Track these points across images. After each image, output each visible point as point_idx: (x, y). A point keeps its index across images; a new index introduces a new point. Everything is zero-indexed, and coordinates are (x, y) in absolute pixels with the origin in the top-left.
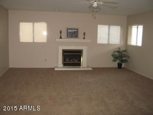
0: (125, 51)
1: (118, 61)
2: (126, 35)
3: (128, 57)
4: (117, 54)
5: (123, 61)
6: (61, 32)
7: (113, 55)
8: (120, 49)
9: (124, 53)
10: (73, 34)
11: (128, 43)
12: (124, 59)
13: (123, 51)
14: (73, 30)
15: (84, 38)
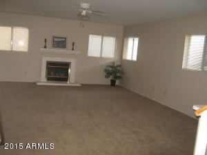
0: (120, 66)
1: (111, 77)
2: (121, 48)
3: (123, 73)
4: (110, 69)
5: (116, 77)
6: (46, 41)
7: (106, 71)
8: (113, 63)
9: (119, 68)
10: (60, 43)
11: (124, 58)
12: (118, 75)
13: (117, 66)
14: (60, 40)
15: (73, 49)
